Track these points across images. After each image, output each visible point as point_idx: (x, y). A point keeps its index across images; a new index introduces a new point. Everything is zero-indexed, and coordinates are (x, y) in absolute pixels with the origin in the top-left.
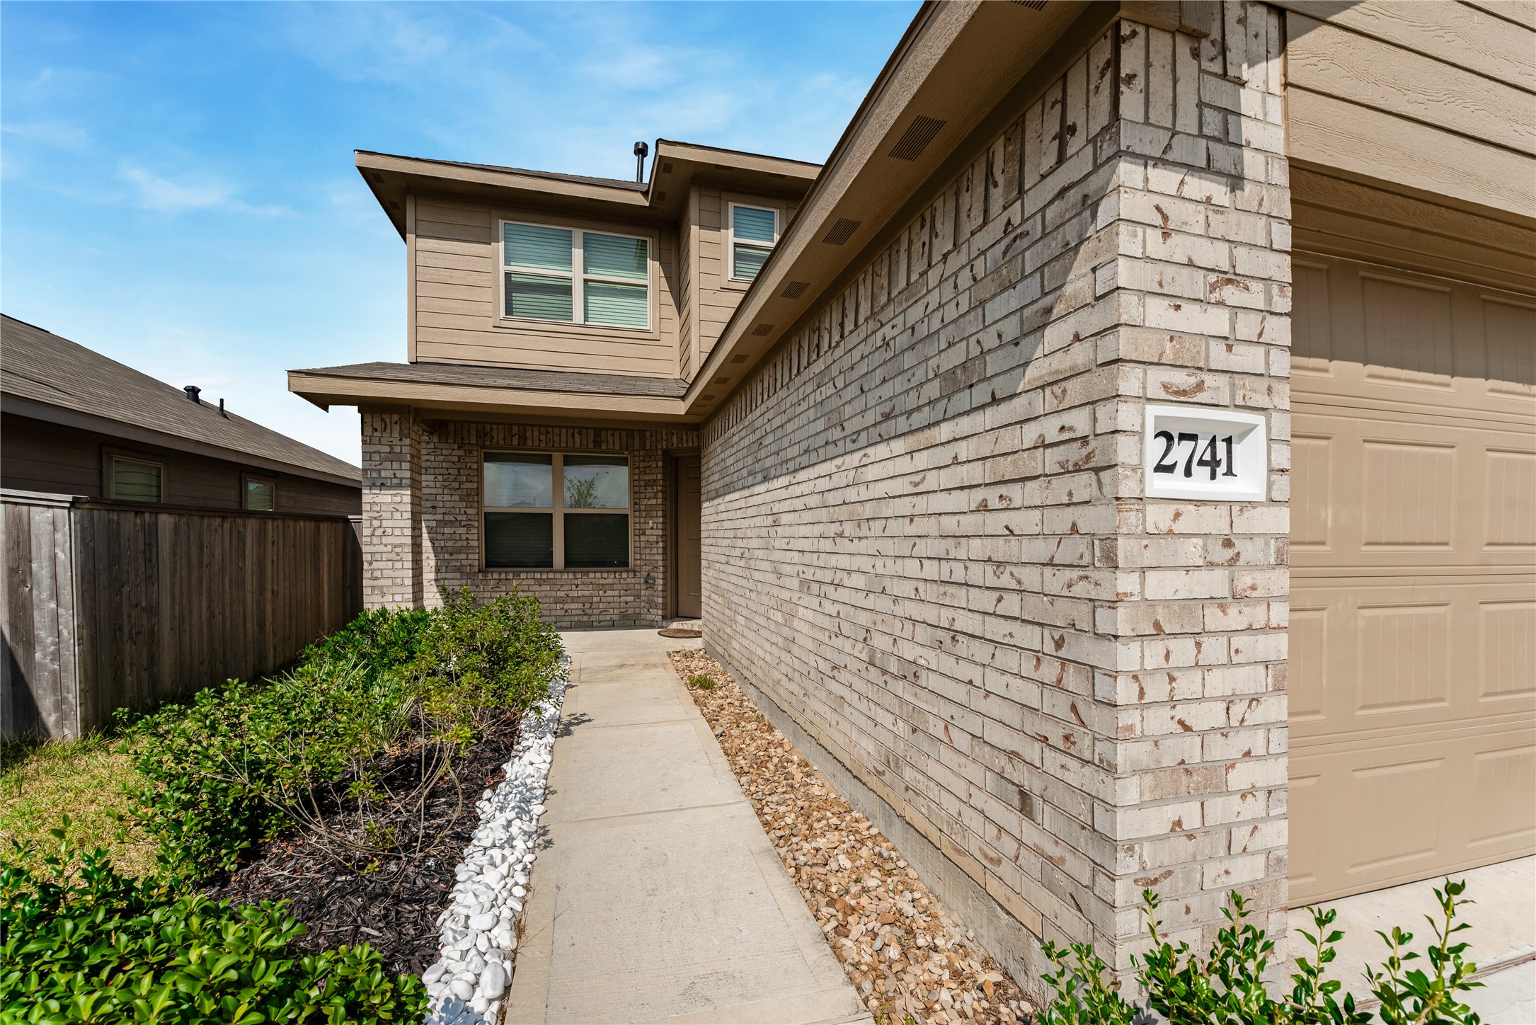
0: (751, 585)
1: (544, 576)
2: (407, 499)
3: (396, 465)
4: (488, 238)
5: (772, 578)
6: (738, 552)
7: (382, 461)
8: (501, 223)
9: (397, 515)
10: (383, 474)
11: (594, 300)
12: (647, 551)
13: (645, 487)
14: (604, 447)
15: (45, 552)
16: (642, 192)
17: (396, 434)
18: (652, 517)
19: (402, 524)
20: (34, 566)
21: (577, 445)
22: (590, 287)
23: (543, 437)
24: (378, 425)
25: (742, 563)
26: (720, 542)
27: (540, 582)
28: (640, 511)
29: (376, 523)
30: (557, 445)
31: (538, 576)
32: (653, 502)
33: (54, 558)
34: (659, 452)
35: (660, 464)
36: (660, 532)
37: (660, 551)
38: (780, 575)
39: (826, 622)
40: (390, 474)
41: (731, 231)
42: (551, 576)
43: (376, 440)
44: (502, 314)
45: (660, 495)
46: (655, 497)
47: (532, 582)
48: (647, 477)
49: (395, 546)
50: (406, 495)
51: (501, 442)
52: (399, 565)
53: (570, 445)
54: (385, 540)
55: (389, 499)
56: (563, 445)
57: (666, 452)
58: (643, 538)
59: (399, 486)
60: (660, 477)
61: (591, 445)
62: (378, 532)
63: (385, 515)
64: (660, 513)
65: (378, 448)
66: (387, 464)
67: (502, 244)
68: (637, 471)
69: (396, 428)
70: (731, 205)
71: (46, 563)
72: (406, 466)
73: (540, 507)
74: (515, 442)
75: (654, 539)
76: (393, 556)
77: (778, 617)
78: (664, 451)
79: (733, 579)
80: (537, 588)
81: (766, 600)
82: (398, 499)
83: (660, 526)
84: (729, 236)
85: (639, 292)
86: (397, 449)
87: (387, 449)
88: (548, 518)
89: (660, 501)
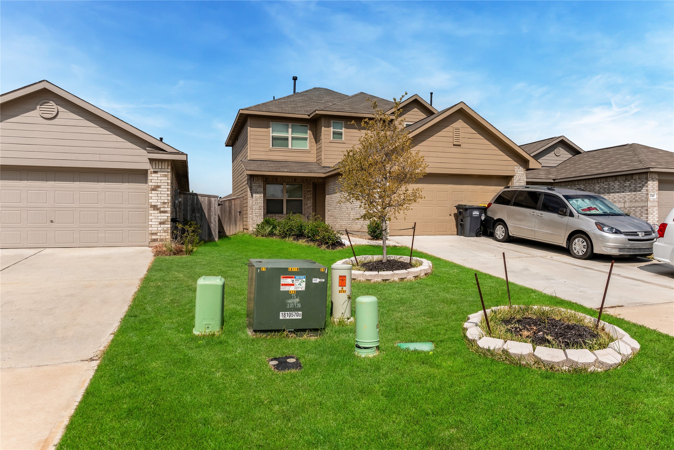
0: (341, 212)
1: (282, 216)
2: (262, 196)
3: (260, 188)
4: (268, 127)
5: (346, 209)
6: (338, 206)
7: (257, 187)
8: (271, 123)
9: (260, 199)
10: (258, 190)
11: (294, 142)
12: (308, 209)
13: (307, 192)
14: (297, 181)
15: (214, 206)
16: (308, 115)
17: (260, 181)
18: (309, 200)
19: (261, 201)
20: (212, 208)
21: (290, 181)
22: (293, 138)
23: (281, 179)
24: (257, 179)
25: (339, 208)
26: (332, 205)
27: (281, 217)
28: (306, 198)
29: (256, 201)
30: (285, 181)
31: (280, 216)
32: (310, 196)
33: (215, 207)
34: (312, 183)
35: (312, 186)
36: (312, 204)
37: (312, 209)
38: (347, 208)
39: (355, 213)
40: (259, 190)
41: (332, 128)
42: (283, 216)
43: (256, 183)
44: (271, 147)
45: (312, 194)
46: (310, 195)
47: (278, 217)
48: (308, 189)
49: (260, 206)
50: (262, 195)
51: (271, 180)
52: (260, 211)
53: (288, 181)
54: (258, 205)
55: (259, 196)
56: (287, 181)
57: (313, 183)
58: (306, 206)
59: (261, 193)
60: (312, 189)
61: (294, 181)
62: (257, 203)
63: (258, 199)
64: (312, 199)
65: (257, 184)
66: (258, 188)
67: (271, 128)
68: (305, 188)
69: (260, 180)
70: (332, 121)
71: (214, 208)
72: (262, 188)
73: (280, 198)
74: (275, 181)
75: (310, 206)
76: (259, 209)
77: (347, 216)
78: (313, 182)
79: (337, 212)
80: (279, 219)
81: (345, 214)
82: (260, 196)
83: (312, 203)
84: (332, 129)
85: (306, 139)
86: (260, 185)
87: (258, 185)
88: (283, 200)
89: (312, 196)
